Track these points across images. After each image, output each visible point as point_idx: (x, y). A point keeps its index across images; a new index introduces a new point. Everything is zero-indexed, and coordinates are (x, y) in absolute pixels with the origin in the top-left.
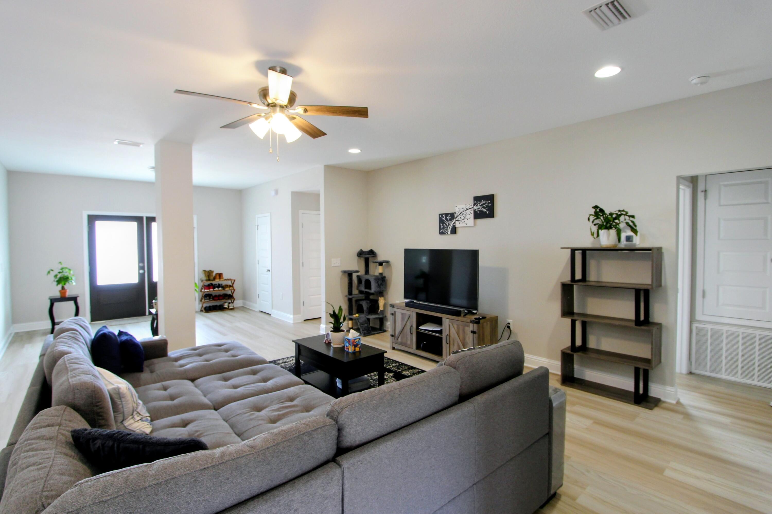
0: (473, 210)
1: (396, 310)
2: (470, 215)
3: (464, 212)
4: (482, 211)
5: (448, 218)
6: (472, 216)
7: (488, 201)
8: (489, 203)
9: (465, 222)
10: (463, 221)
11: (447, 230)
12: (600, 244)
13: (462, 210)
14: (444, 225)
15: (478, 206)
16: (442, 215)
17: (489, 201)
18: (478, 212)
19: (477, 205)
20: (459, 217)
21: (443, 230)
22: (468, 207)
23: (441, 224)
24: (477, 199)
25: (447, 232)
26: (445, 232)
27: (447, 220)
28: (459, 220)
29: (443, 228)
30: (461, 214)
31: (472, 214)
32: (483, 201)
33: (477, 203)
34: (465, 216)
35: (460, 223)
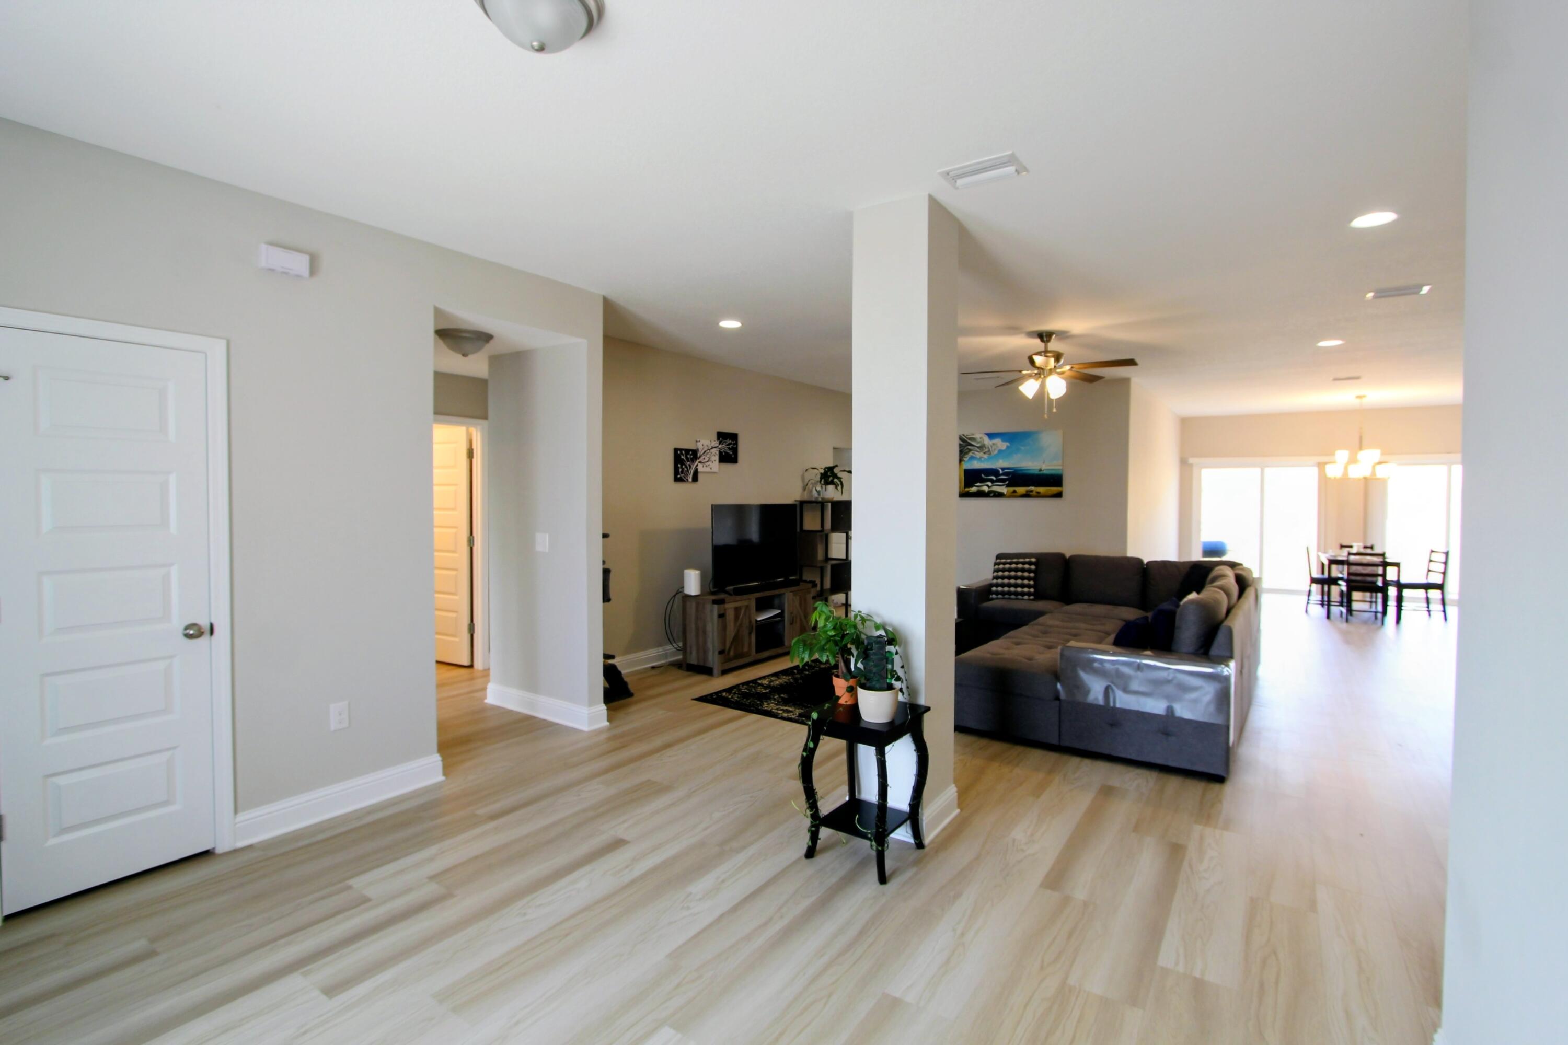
0: (718, 450)
2: (714, 456)
3: (708, 451)
5: (688, 456)
6: (717, 458)
7: (732, 441)
8: (734, 444)
9: (709, 465)
10: (707, 464)
11: (688, 475)
13: (706, 448)
14: (684, 467)
15: (724, 445)
16: (681, 450)
17: (734, 442)
18: (722, 454)
20: (703, 457)
21: (682, 476)
22: (713, 444)
23: (678, 466)
24: (722, 436)
25: (687, 478)
26: (685, 478)
27: (688, 460)
28: (703, 463)
29: (682, 472)
30: (705, 454)
31: (717, 455)
32: (728, 440)
33: (722, 442)
34: (710, 457)
35: (703, 466)
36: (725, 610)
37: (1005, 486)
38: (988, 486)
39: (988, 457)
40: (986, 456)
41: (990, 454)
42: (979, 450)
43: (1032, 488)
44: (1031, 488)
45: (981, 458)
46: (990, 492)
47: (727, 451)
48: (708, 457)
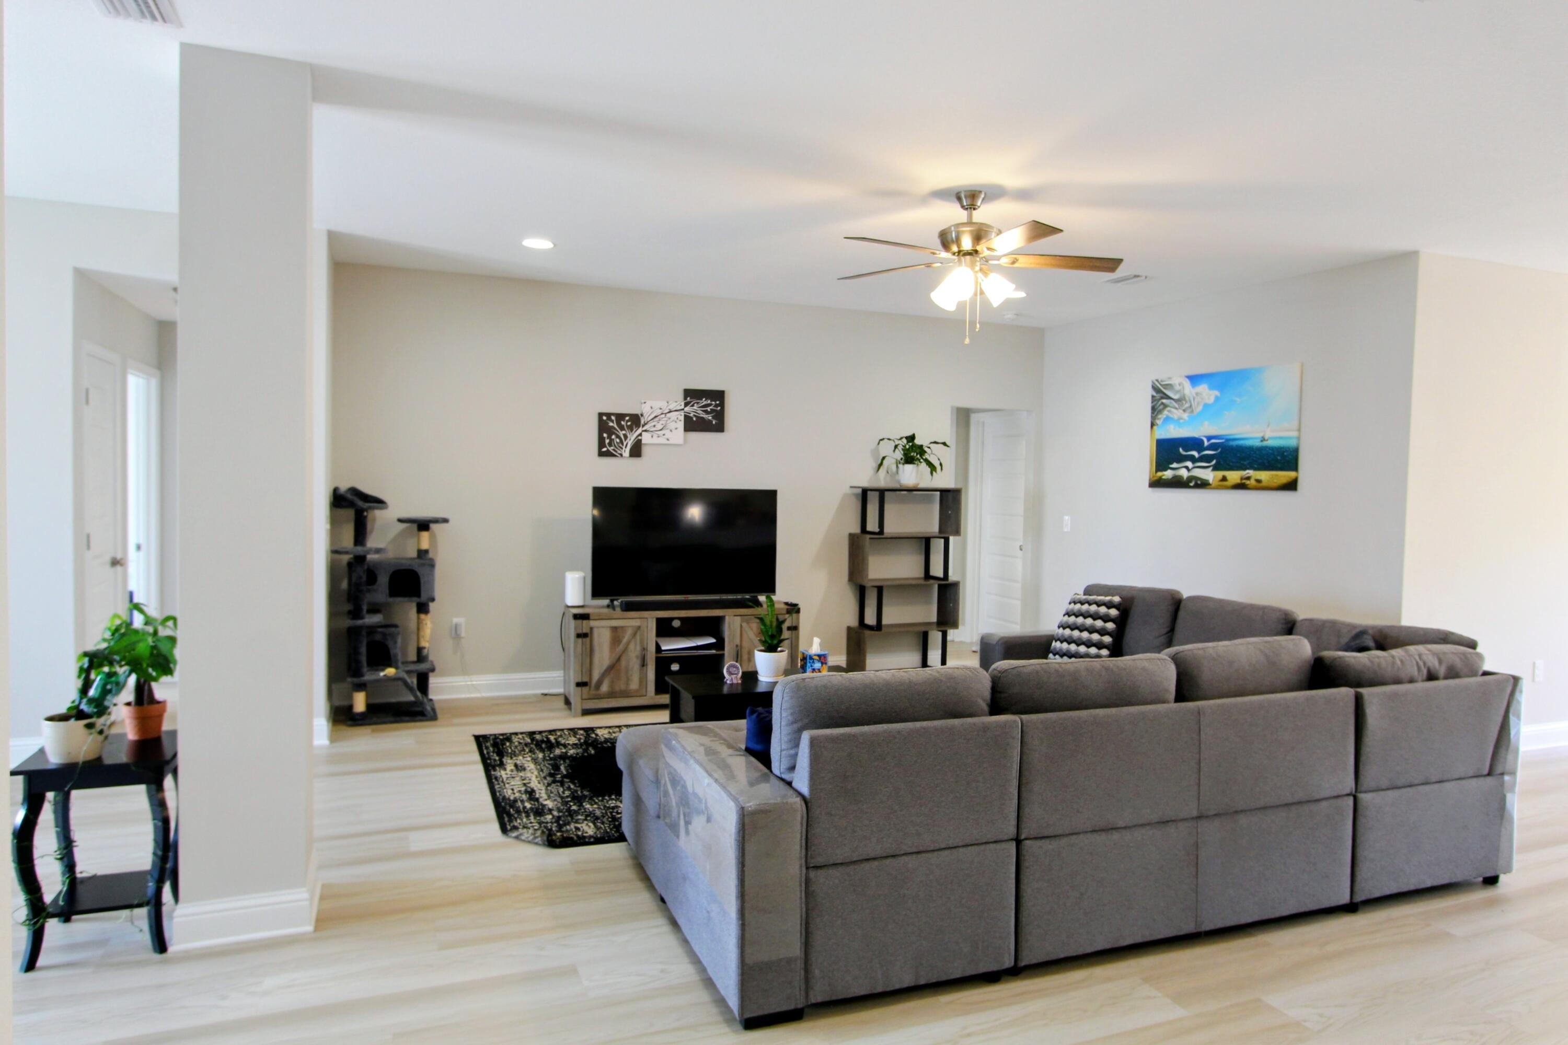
0: (683, 414)
1: (593, 623)
2: (676, 422)
3: (663, 416)
4: (702, 417)
5: (622, 422)
6: (681, 425)
7: (715, 401)
8: (716, 406)
9: (664, 435)
10: (661, 433)
11: (622, 449)
12: (899, 482)
13: (659, 412)
15: (694, 408)
16: (609, 415)
17: (718, 402)
18: (694, 419)
19: (693, 406)
20: (652, 424)
21: (611, 449)
22: (673, 406)
23: (605, 435)
24: (691, 395)
25: (619, 452)
26: (616, 451)
27: (622, 428)
28: (652, 431)
29: (610, 444)
30: (657, 419)
31: (680, 421)
32: (705, 400)
33: (692, 403)
34: (666, 424)
35: (652, 437)
36: (591, 629)
37: (1211, 468)
38: (1187, 467)
39: (1188, 417)
40: (1185, 416)
41: (1192, 411)
42: (1177, 406)
43: (1250, 472)
44: (1248, 471)
45: (1180, 418)
46: (1190, 479)
47: (702, 416)
48: (662, 424)
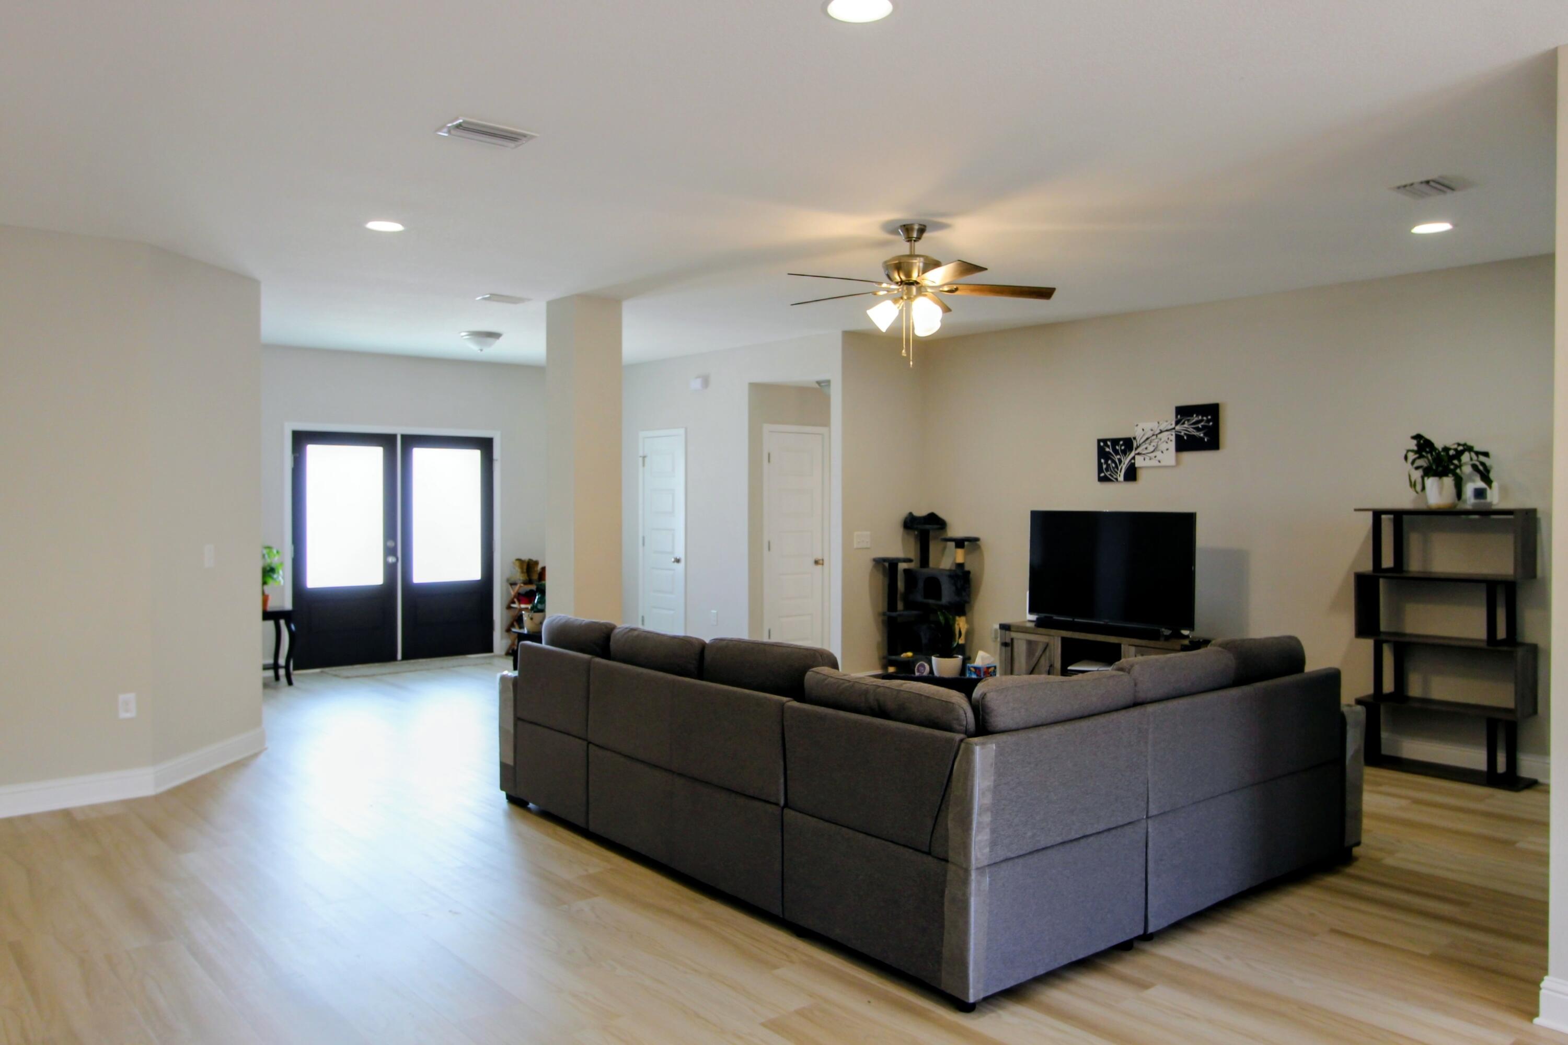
0: (1174, 434)
1: (1014, 635)
2: (1167, 442)
3: (1155, 437)
4: (1194, 435)
5: (1117, 447)
6: (1172, 445)
7: (1207, 416)
8: (1208, 421)
9: (1155, 457)
10: (1152, 455)
11: (1117, 473)
13: (1149, 434)
14: (1110, 462)
15: (1186, 425)
16: (1105, 441)
17: (1209, 417)
18: (1185, 438)
19: (1184, 423)
20: (1144, 446)
21: (1108, 474)
22: (1164, 426)
23: (1103, 461)
24: (1183, 412)
25: (1115, 477)
26: (1112, 476)
27: (1117, 452)
28: (1144, 454)
29: (1107, 470)
30: (1148, 441)
31: (1171, 441)
32: (1196, 417)
33: (1183, 421)
34: (1157, 445)
35: (1144, 459)
36: (1012, 640)
47: (1193, 433)
48: (1154, 446)
